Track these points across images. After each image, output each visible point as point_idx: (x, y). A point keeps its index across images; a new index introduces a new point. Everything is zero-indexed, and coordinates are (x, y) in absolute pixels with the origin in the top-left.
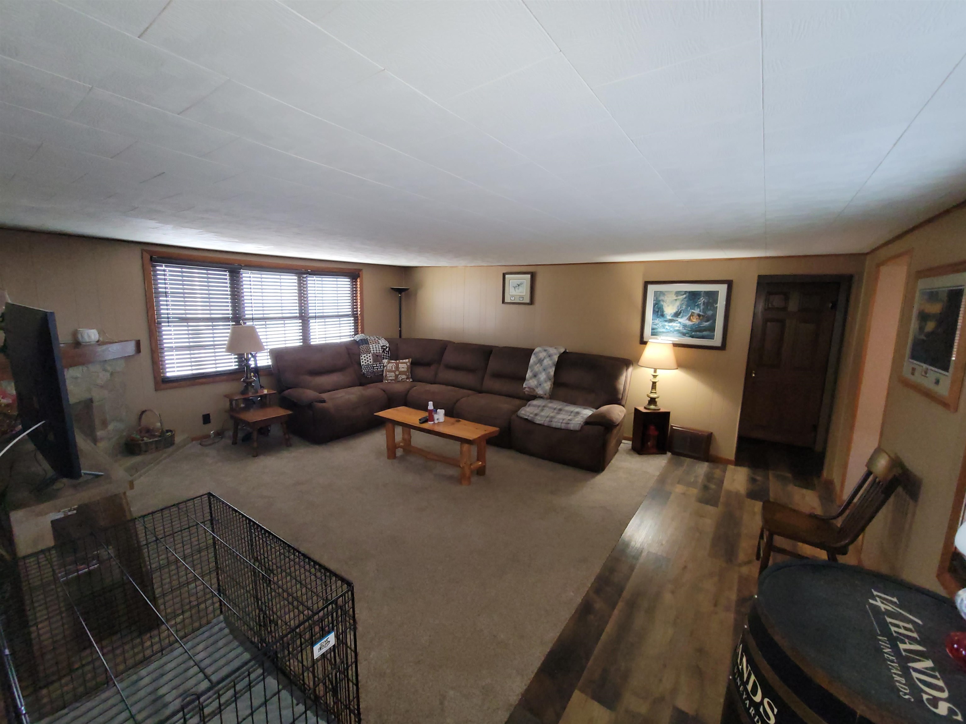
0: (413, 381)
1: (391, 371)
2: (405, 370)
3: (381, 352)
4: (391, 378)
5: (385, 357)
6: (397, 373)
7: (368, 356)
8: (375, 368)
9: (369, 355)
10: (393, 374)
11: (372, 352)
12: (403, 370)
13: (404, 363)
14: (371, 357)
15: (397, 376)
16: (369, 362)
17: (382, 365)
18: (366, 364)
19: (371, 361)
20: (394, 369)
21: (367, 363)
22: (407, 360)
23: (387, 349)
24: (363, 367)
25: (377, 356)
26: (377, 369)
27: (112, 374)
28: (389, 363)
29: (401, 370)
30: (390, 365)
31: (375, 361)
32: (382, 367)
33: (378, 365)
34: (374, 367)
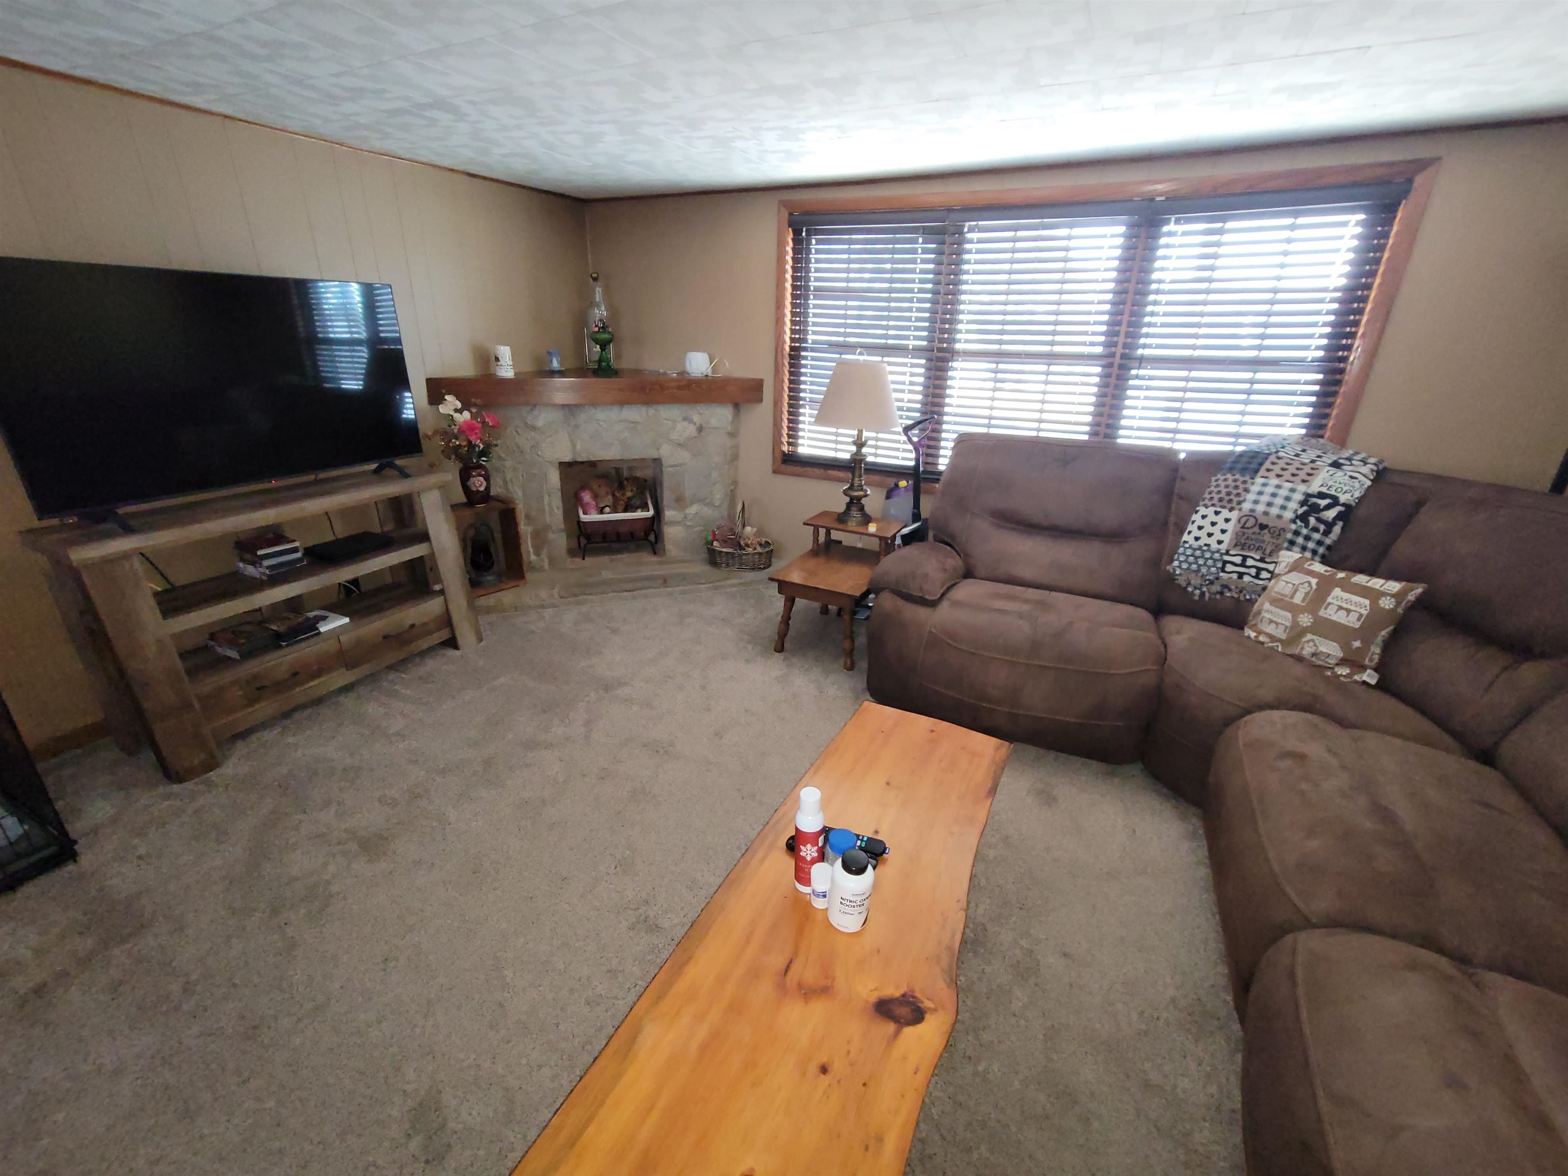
0: (1379, 686)
1: (1281, 602)
2: (1352, 621)
3: (1289, 515)
4: (1270, 629)
5: (1300, 540)
6: (1305, 620)
7: (1220, 519)
8: (1229, 568)
9: (1225, 513)
10: (1285, 618)
11: (1247, 506)
12: (1341, 618)
13: (1364, 591)
14: (1230, 527)
15: (1297, 634)
16: (1212, 541)
17: (1271, 567)
18: (1196, 544)
19: (1226, 538)
20: (1298, 599)
21: (1205, 540)
22: (1394, 586)
23: (1331, 514)
24: (1181, 550)
25: (1263, 527)
26: (1241, 575)
27: (700, 429)
28: (1295, 567)
29: (1330, 613)
30: (1296, 578)
31: (1242, 542)
32: (1264, 575)
33: (1250, 562)
34: (1225, 563)
